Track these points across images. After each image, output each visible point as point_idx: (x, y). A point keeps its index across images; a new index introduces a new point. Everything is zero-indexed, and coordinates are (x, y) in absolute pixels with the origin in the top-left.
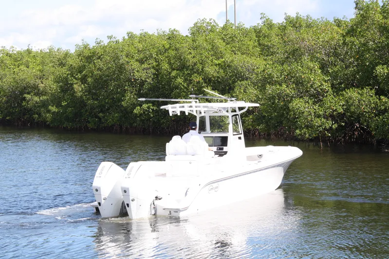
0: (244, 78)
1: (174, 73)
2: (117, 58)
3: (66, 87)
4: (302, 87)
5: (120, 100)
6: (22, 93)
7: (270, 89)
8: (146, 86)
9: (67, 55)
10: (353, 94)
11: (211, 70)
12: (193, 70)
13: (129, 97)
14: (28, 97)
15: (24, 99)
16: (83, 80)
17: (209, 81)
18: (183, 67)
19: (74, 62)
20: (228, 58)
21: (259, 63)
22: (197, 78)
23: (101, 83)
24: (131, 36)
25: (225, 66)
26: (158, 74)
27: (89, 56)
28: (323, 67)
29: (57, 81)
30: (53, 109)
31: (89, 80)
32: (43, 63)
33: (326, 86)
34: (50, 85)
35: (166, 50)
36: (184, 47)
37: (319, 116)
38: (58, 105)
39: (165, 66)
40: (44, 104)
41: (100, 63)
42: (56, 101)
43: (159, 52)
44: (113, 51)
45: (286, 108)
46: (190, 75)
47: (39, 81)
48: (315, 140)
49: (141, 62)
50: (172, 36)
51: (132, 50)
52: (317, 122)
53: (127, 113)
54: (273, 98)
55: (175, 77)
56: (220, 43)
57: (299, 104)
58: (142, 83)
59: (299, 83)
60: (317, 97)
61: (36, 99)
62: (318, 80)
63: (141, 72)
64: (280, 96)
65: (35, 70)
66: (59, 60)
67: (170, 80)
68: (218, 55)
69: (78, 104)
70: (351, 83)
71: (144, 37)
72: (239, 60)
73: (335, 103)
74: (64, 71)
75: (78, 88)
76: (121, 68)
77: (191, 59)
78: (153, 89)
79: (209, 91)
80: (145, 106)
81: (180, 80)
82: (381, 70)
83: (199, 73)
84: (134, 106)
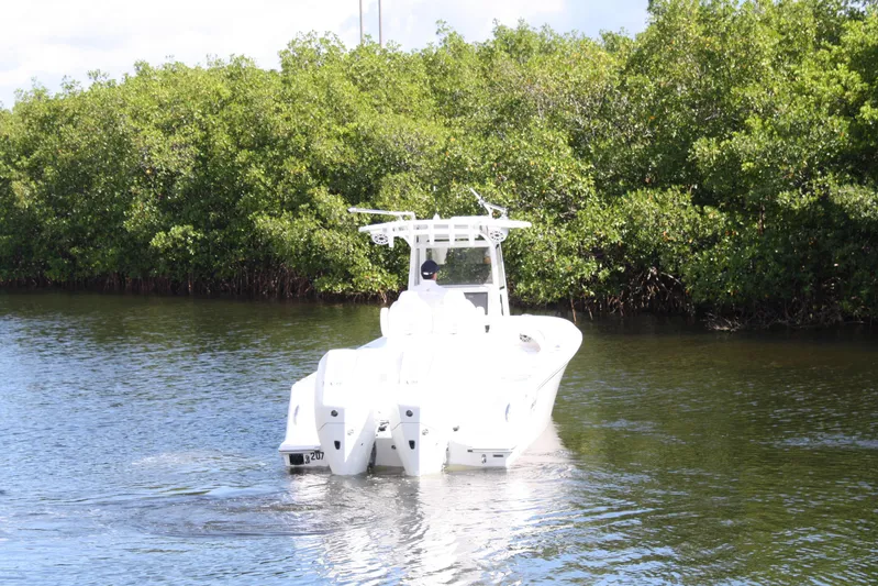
0: (400, 167)
1: (242, 156)
2: (109, 122)
4: (529, 186)
5: (120, 218)
7: (459, 192)
8: (179, 186)
10: (644, 202)
11: (328, 150)
12: (285, 148)
13: (142, 210)
16: (35, 171)
17: (321, 173)
18: (263, 142)
19: (16, 132)
20: (364, 120)
21: (429, 133)
22: (295, 167)
23: (72, 180)
24: (143, 71)
25: (357, 141)
26: (205, 158)
27: (46, 118)
28: (576, 142)
31: (49, 171)
33: (585, 185)
35: (224, 104)
36: (266, 98)
37: (568, 252)
39: (222, 140)
41: (73, 135)
43: (210, 108)
44: (103, 106)
46: (279, 160)
48: (560, 305)
49: (168, 129)
50: (236, 73)
51: (146, 104)
52: (564, 265)
53: (136, 246)
55: (245, 166)
56: (347, 91)
58: (171, 177)
59: (522, 176)
60: (565, 209)
62: (565, 169)
63: (169, 155)
67: (233, 172)
68: (342, 114)
69: (27, 225)
70: (636, 177)
71: (172, 74)
72: (389, 127)
73: (603, 222)
75: (23, 189)
76: (120, 145)
77: (280, 126)
78: (195, 192)
79: (322, 195)
80: (176, 231)
81: (256, 172)
82: (705, 149)
83: (300, 156)
84: (153, 230)
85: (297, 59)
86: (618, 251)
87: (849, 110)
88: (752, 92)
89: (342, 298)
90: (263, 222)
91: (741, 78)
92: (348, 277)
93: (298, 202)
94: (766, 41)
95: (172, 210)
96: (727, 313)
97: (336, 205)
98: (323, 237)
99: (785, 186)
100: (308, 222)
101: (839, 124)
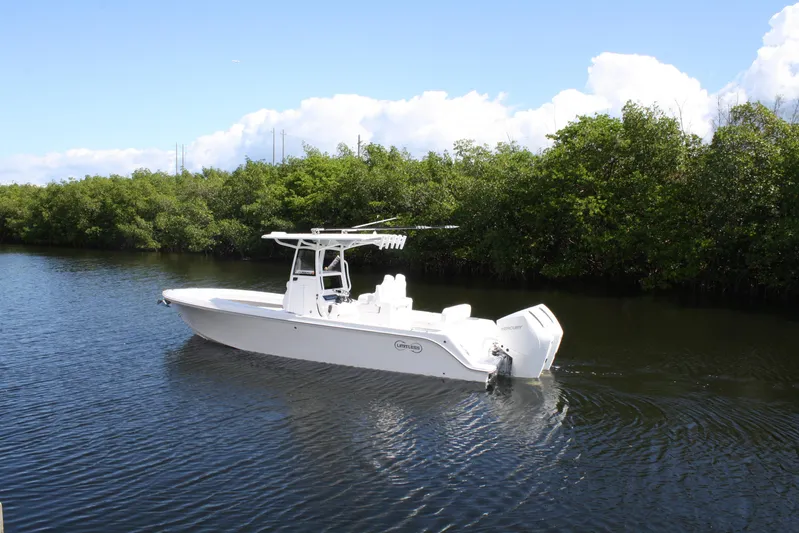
0: (163, 210)
1: (114, 206)
2: (73, 194)
3: (37, 214)
4: (195, 218)
5: (76, 224)
6: (4, 217)
7: (173, 218)
8: (95, 214)
9: (40, 190)
10: (225, 223)
11: (141, 205)
12: (129, 204)
13: (84, 221)
14: (9, 220)
15: (6, 221)
16: (50, 208)
17: (139, 212)
18: (121, 201)
19: (44, 196)
20: (152, 197)
21: (171, 200)
22: (132, 210)
23: (63, 210)
24: (87, 177)
25: (149, 202)
26: (104, 205)
27: (54, 191)
28: (208, 205)
29: (30, 208)
30: (27, 229)
31: (54, 209)
32: (21, 196)
33: (211, 217)
34: (26, 212)
35: (111, 189)
36: (123, 189)
37: (205, 237)
38: (31, 227)
39: (109, 201)
40: (20, 226)
41: (63, 198)
42: (29, 223)
43: (106, 191)
44: (72, 189)
45: (182, 231)
46: (126, 207)
47: (17, 209)
48: (203, 252)
49: (92, 197)
50: (115, 179)
51: (86, 189)
52: (203, 241)
53: (81, 232)
54: (175, 224)
55: (116, 209)
56: (149, 187)
57: (193, 230)
58: (93, 211)
59: (193, 215)
60: (205, 224)
61: (14, 221)
62: (204, 212)
63: (93, 205)
64: (180, 223)
65: (15, 200)
66: (34, 193)
67: (112, 210)
68: (146, 193)
69: (47, 225)
70: (227, 216)
71: (96, 179)
72: (161, 198)
73: (214, 229)
74: (36, 202)
75: (46, 214)
76: (77, 201)
77: (127, 195)
78: (100, 216)
79: (138, 219)
80: (94, 228)
81: (119, 211)
82: (245, 208)
83: (133, 206)
84: (87, 228)
85: (137, 176)
86: (221, 236)
88: (260, 193)
89: (143, 250)
90: (120, 226)
91: (259, 186)
92: (145, 244)
93: (131, 220)
94: (264, 178)
95: (93, 222)
96: (247, 254)
97: (143, 222)
98: (137, 231)
99: (264, 219)
100: (134, 227)
101: (279, 203)
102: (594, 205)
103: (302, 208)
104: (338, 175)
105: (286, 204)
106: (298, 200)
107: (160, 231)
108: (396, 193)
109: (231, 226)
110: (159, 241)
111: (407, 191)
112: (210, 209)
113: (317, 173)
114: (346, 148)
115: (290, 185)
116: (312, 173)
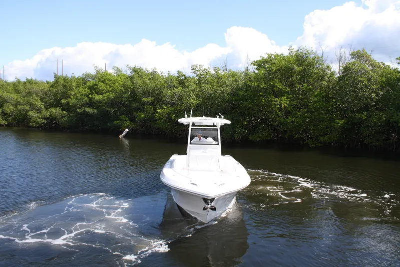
4: (33, 107)
7: (19, 107)
10: (53, 110)
21: (14, 97)
28: (41, 99)
33: (42, 107)
37: (39, 118)
45: (26, 114)
48: (38, 127)
57: (31, 113)
59: (31, 105)
60: (39, 111)
62: (40, 104)
64: (23, 110)
70: (52, 106)
73: (46, 113)
86: (48, 118)
87: (87, 96)
88: (72, 92)
94: (74, 84)
96: (67, 128)
101: (86, 99)
102: (284, 101)
103: (100, 102)
104: (119, 83)
105: (90, 99)
106: (98, 97)
107: (7, 114)
108: (160, 93)
109: (56, 112)
110: (6, 120)
111: (167, 92)
112: (42, 101)
113: (107, 82)
114: (118, 68)
115: (91, 88)
116: (103, 82)
